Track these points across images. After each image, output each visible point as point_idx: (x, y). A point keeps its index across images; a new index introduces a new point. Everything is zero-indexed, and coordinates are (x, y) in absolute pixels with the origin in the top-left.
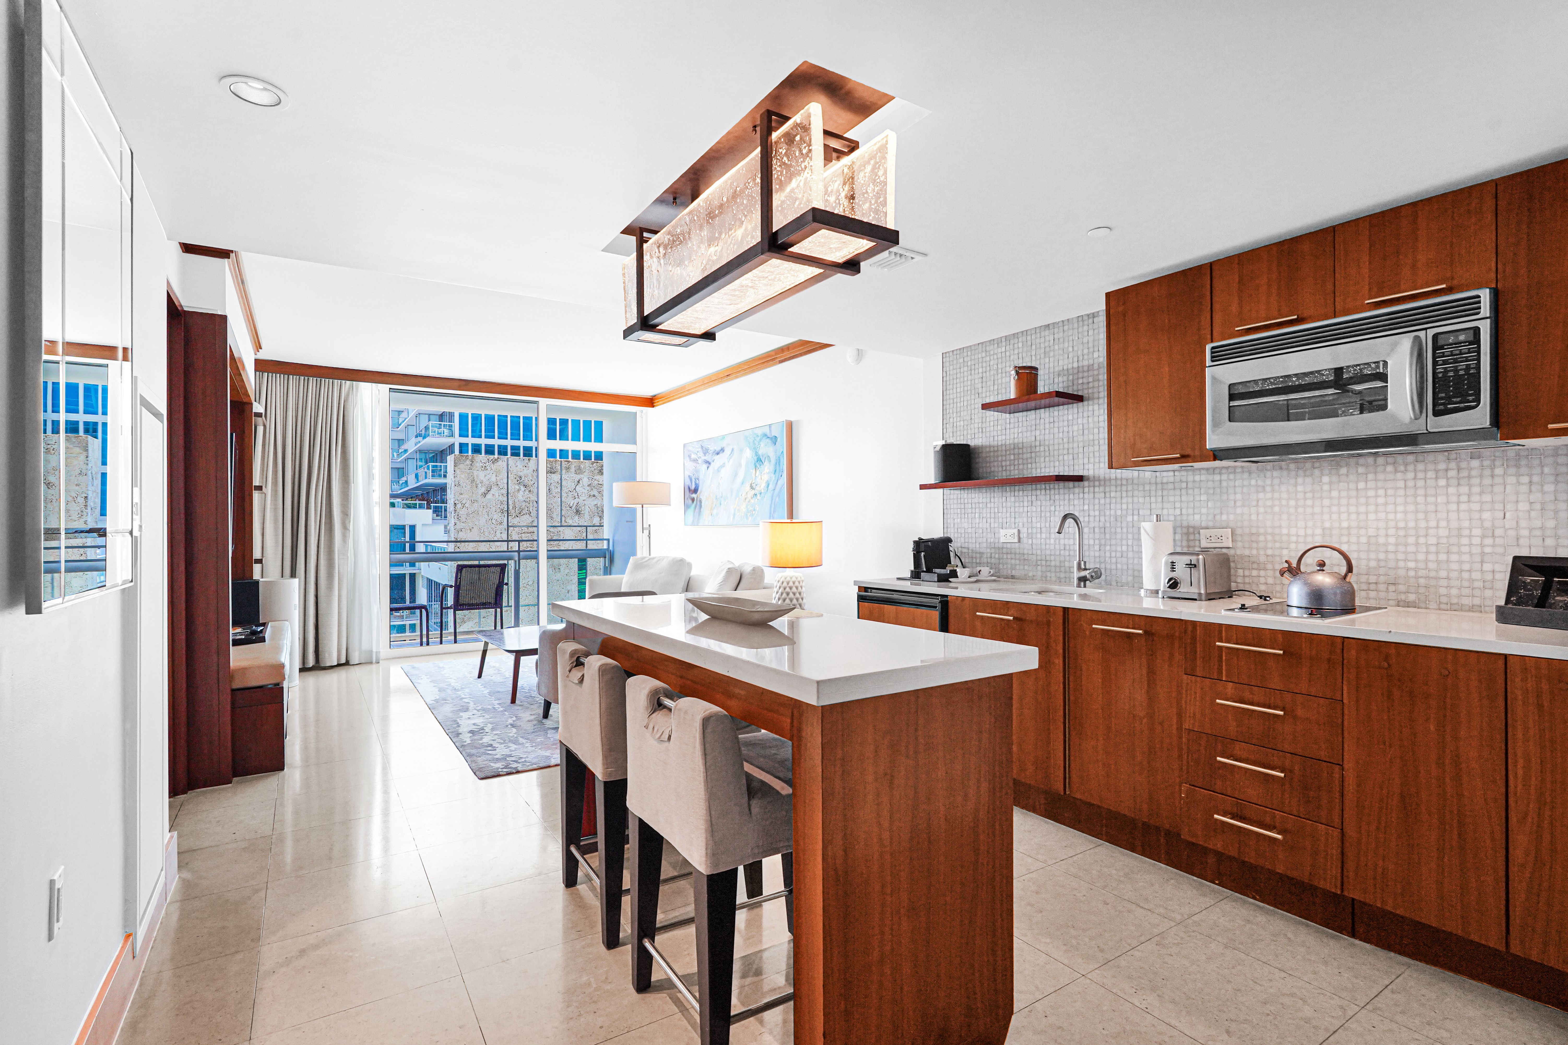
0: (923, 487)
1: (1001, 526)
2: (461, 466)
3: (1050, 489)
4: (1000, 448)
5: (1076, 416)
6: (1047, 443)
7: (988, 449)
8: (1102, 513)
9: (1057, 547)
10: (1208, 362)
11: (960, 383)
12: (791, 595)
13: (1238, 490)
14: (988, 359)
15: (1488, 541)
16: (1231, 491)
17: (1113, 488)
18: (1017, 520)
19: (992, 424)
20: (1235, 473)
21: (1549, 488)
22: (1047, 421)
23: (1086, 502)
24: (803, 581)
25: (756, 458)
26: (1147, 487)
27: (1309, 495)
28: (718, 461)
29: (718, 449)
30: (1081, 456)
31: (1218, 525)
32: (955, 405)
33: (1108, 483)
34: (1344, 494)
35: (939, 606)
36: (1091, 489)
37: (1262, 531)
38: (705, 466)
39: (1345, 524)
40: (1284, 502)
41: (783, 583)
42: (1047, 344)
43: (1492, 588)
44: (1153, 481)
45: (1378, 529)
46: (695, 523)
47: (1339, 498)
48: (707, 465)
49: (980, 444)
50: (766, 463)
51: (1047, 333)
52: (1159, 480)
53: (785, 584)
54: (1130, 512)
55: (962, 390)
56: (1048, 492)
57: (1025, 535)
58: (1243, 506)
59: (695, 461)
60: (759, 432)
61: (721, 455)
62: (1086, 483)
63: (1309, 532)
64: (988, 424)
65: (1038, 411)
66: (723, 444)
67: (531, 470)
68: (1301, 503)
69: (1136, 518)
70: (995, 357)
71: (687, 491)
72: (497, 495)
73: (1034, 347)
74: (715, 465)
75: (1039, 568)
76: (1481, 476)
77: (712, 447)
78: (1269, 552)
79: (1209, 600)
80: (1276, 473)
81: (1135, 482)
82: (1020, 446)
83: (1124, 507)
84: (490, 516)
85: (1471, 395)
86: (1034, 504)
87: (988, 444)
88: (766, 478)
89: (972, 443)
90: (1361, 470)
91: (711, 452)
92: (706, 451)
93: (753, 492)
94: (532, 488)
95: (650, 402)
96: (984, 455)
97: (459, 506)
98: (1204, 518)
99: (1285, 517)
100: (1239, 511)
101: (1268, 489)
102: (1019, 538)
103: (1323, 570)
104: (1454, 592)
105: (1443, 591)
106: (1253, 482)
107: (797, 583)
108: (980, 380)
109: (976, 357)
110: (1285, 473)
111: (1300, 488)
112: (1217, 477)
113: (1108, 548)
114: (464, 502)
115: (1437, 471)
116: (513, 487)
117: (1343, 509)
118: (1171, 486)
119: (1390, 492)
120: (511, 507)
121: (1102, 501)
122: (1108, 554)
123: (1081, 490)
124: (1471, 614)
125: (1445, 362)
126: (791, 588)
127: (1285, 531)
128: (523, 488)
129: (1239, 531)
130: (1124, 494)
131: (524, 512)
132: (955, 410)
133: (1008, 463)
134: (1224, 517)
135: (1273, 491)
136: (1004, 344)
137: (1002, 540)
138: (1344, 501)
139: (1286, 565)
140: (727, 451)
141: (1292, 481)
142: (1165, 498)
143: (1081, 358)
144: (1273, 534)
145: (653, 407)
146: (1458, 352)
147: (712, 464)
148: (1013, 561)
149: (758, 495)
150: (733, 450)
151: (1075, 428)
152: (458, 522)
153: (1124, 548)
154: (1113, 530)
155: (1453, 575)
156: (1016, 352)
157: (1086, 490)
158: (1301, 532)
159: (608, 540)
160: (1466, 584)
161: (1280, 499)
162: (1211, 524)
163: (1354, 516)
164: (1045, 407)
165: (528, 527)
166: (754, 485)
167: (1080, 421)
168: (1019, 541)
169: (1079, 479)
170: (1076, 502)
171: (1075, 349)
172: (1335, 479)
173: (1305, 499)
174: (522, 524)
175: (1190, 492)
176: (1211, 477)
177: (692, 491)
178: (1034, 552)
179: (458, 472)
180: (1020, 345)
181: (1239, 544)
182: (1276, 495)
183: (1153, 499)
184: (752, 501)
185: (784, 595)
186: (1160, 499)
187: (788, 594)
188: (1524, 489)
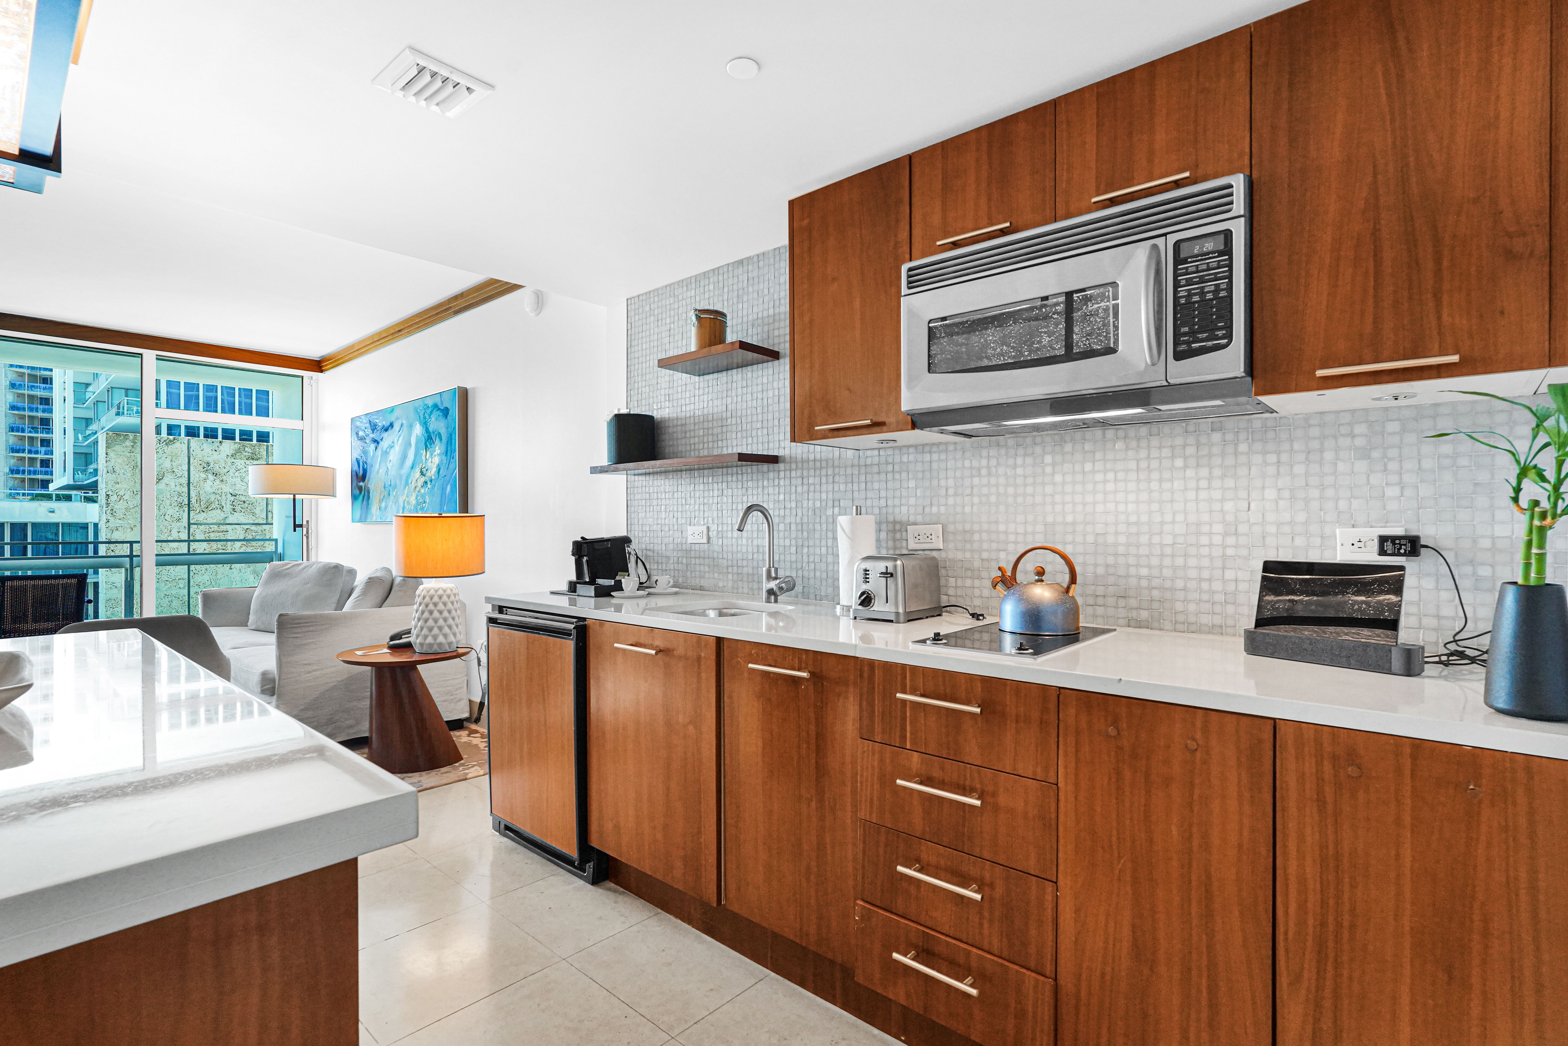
0: (594, 470)
1: (688, 523)
2: (117, 448)
3: (742, 474)
4: (688, 422)
5: (771, 378)
6: (739, 414)
7: (675, 422)
8: (799, 505)
9: (750, 550)
10: (904, 290)
11: (646, 337)
12: (436, 614)
13: (951, 474)
14: (676, 306)
15: (1231, 541)
16: (942, 475)
17: (812, 472)
18: (706, 514)
19: (679, 389)
20: (946, 451)
21: (1299, 469)
22: (740, 384)
23: (782, 490)
24: (455, 595)
25: (426, 435)
26: (849, 471)
27: (1030, 480)
28: (388, 439)
29: (387, 424)
30: (776, 430)
31: (927, 519)
32: (640, 365)
33: (805, 465)
34: (1069, 478)
35: (574, 632)
36: (788, 473)
37: (976, 527)
38: (373, 446)
39: (1069, 518)
40: (1001, 490)
41: (424, 598)
42: (740, 285)
43: (1234, 603)
44: (856, 462)
45: (1106, 524)
46: (363, 519)
47: (1064, 483)
48: (376, 444)
49: (667, 416)
50: (437, 441)
51: (740, 270)
52: (862, 462)
53: (427, 599)
54: (830, 504)
55: (648, 346)
56: (740, 477)
57: (713, 533)
58: (956, 495)
59: (362, 439)
60: (430, 402)
61: (390, 431)
62: (781, 466)
63: (1030, 528)
64: (675, 389)
65: (730, 372)
66: (392, 418)
67: (223, 455)
68: (1020, 490)
69: (836, 510)
70: (684, 302)
71: (355, 478)
72: (173, 484)
73: (726, 290)
74: (384, 445)
75: (730, 576)
76: (1223, 455)
77: (381, 422)
78: (985, 555)
79: (909, 621)
80: (993, 452)
81: (836, 463)
82: (710, 418)
83: (824, 496)
84: (162, 511)
85: (1221, 328)
87: (675, 415)
88: (436, 460)
89: (657, 415)
90: (1088, 446)
91: (379, 428)
92: (374, 427)
93: (423, 479)
94: (224, 478)
95: (317, 365)
96: (671, 430)
97: (113, 498)
98: (912, 511)
99: (1002, 508)
100: (951, 501)
101: (984, 472)
102: (709, 538)
103: (1042, 581)
104: (1192, 607)
105: (1179, 606)
106: (967, 463)
107: (445, 598)
108: (668, 333)
109: (664, 302)
110: (1003, 451)
111: (1019, 471)
112: (927, 457)
113: (805, 550)
114: (121, 493)
115: (1173, 447)
116: (197, 475)
117: (1068, 498)
118: (875, 469)
119: (1121, 475)
120: (193, 500)
121: (799, 489)
122: (805, 558)
123: (776, 475)
124: (1210, 637)
125: (1189, 282)
126: (435, 605)
127: (1002, 528)
128: (211, 477)
129: (951, 528)
130: (824, 480)
131: (213, 506)
132: (640, 372)
133: (697, 440)
134: (935, 510)
135: (989, 474)
136: (693, 285)
137: (690, 540)
138: (1068, 488)
139: (1000, 574)
140: (397, 427)
141: (1011, 462)
142: (869, 485)
143: (777, 303)
144: (989, 532)
145: (322, 371)
146: (1205, 267)
147: (381, 443)
148: (702, 568)
149: (429, 483)
150: (402, 425)
151: (770, 394)
152: (112, 519)
153: (824, 550)
154: (811, 526)
155: (1192, 585)
156: (707, 296)
157: (782, 474)
158: (1021, 529)
159: (276, 541)
160: (1205, 597)
161: (997, 486)
162: (919, 519)
163: (1079, 508)
164: (737, 367)
165: (219, 524)
166: (424, 470)
167: (775, 385)
168: (708, 543)
169: (774, 460)
170: (771, 490)
171: (772, 290)
172: (1058, 458)
173: (1025, 485)
174: (210, 521)
175: (897, 476)
176: (919, 457)
177: (360, 477)
178: (724, 555)
179: (112, 455)
180: (711, 287)
181: (951, 546)
182: (993, 480)
183: (856, 487)
184: (423, 491)
185: (426, 615)
186: (863, 486)
187: (431, 612)
188: (1272, 470)
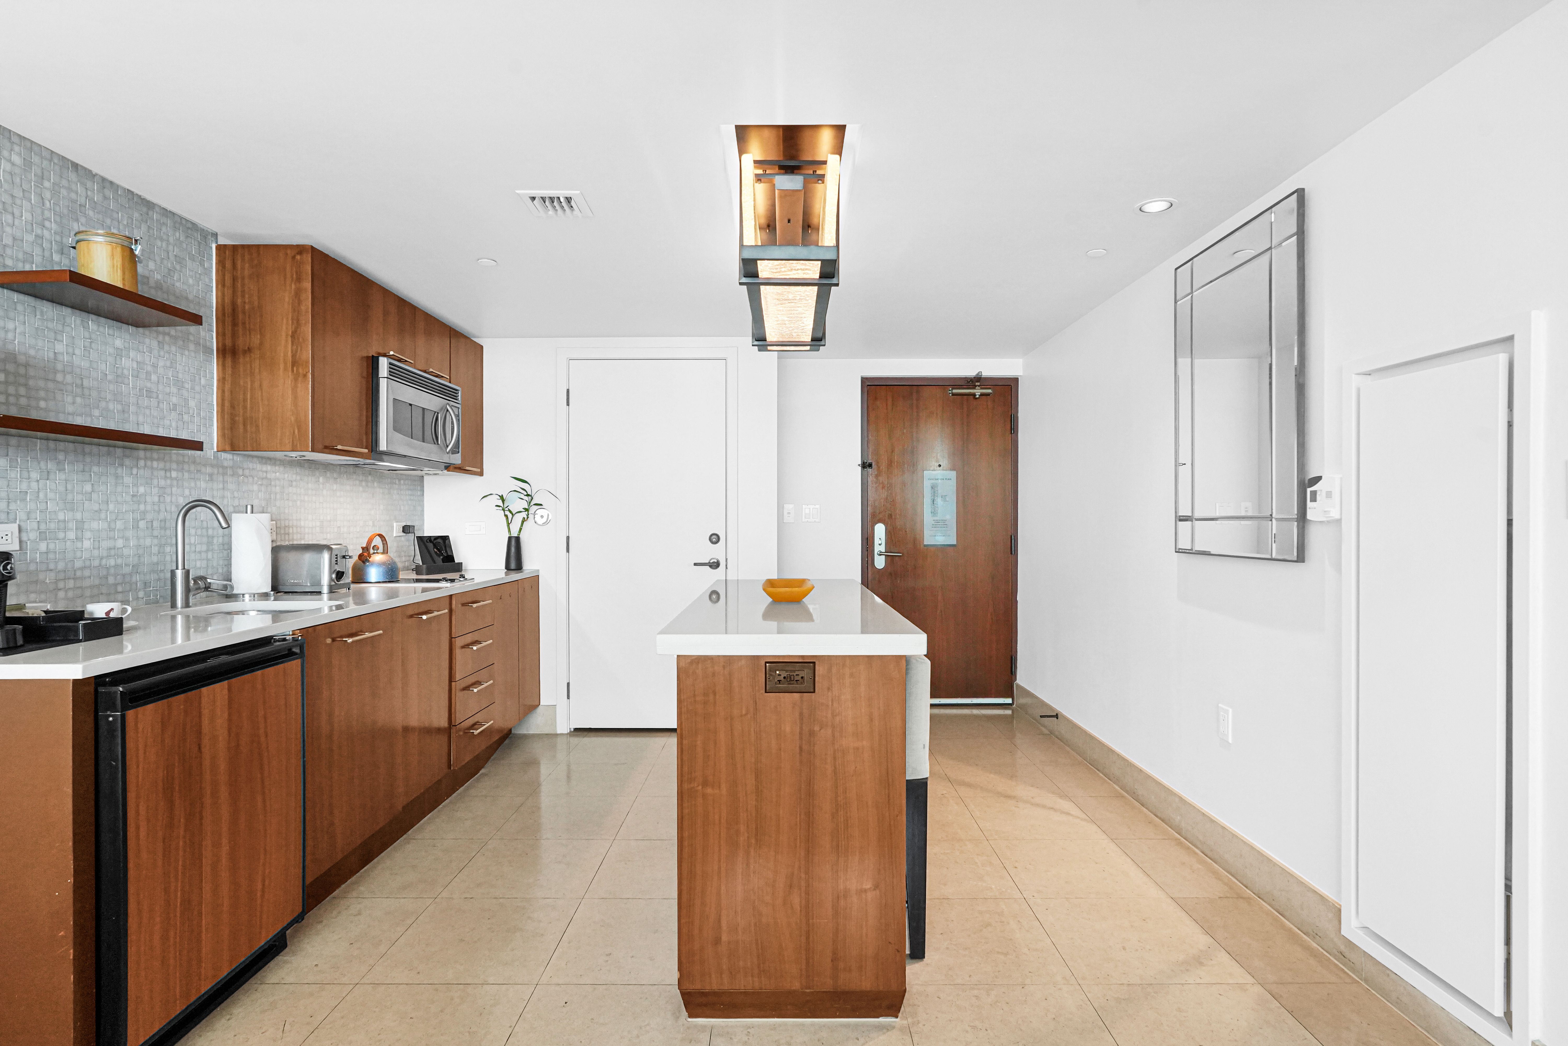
10: (385, 374)
18: (13, 506)
20: (275, 464)
22: (78, 333)
35: (297, 651)
57: (33, 535)
63: (314, 524)
86: (52, 476)
102: (21, 542)
103: (377, 552)
112: (265, 468)
168: (21, 549)
175: (246, 480)
176: (260, 466)
178: (52, 566)
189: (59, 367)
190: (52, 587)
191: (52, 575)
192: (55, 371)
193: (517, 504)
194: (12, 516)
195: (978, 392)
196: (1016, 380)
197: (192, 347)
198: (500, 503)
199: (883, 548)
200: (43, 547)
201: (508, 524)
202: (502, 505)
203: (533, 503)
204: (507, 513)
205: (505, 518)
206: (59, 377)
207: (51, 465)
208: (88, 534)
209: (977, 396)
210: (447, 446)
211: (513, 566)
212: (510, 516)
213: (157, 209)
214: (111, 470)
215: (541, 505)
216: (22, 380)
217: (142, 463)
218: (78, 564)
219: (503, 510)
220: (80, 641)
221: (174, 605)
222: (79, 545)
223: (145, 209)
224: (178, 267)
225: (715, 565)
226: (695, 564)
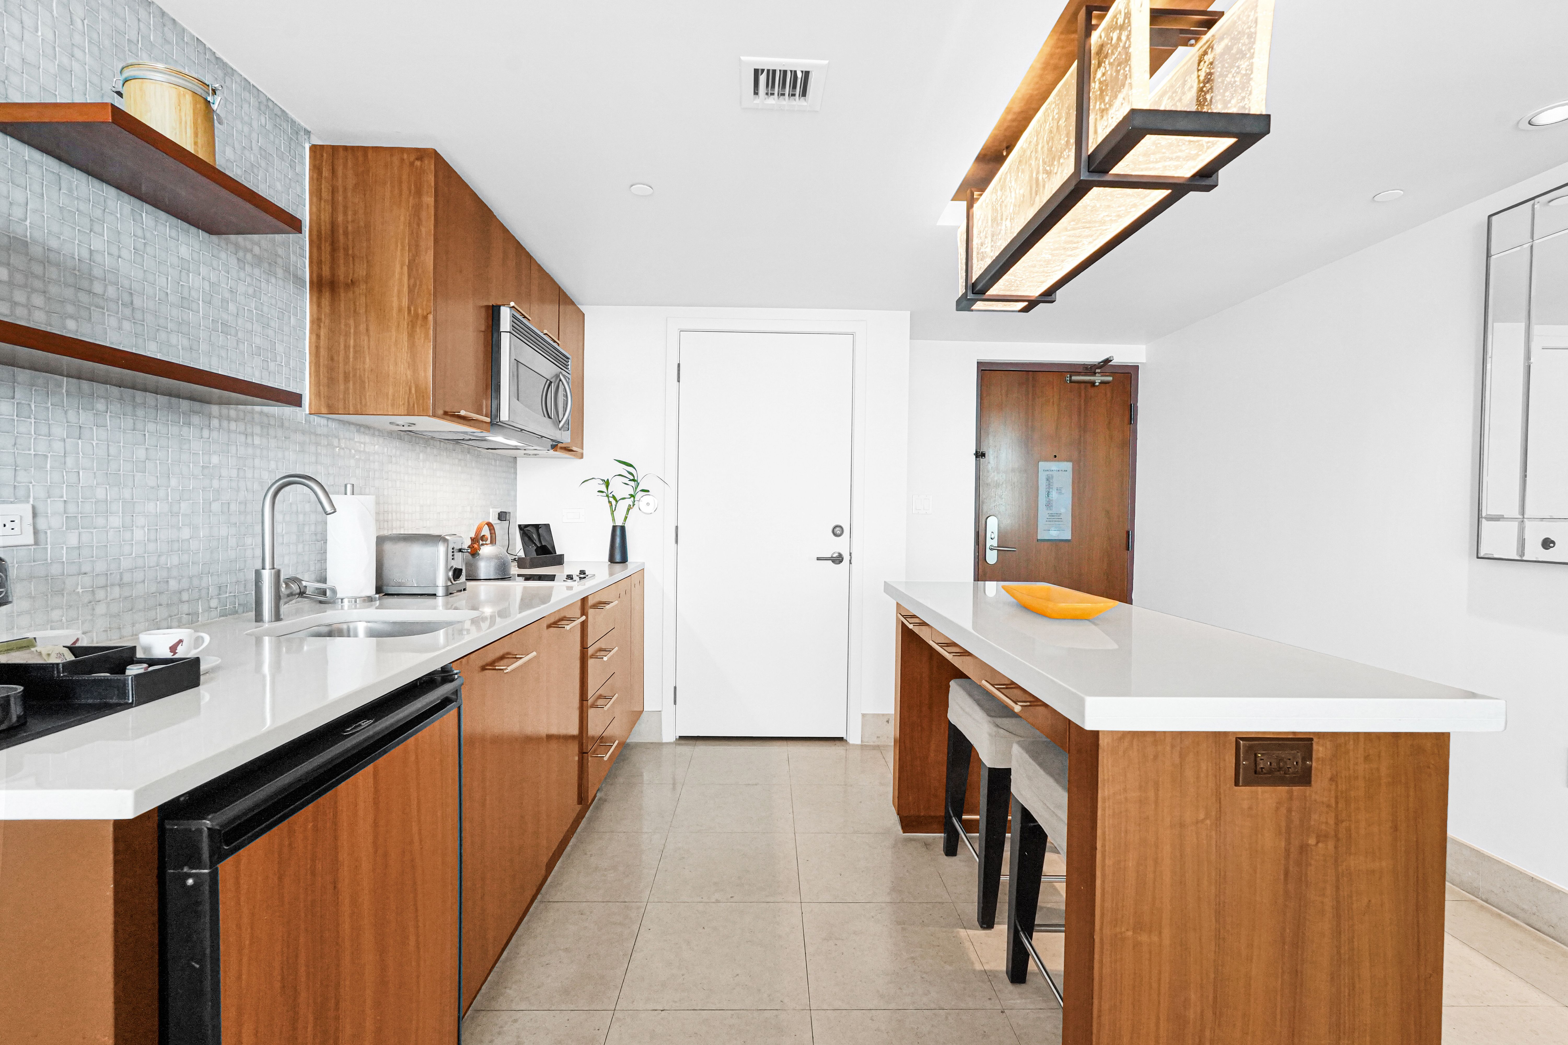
189: (97, 272)
190: (86, 598)
191: (87, 580)
192: (91, 278)
193: (620, 489)
194: (21, 493)
195: (1098, 379)
196: (1136, 368)
197: (280, 272)
198: (603, 488)
199: (995, 543)
200: (72, 539)
201: (612, 513)
202: (605, 490)
203: (640, 488)
204: (611, 499)
205: (608, 505)
206: (98, 288)
207: (85, 417)
208: (141, 521)
209: (1097, 384)
210: (560, 422)
211: (618, 558)
212: (614, 503)
213: (236, 77)
214: (174, 430)
215: (648, 491)
216: (38, 284)
217: (215, 422)
218: (126, 564)
219: (607, 496)
220: (130, 706)
221: (259, 618)
222: (128, 536)
223: (220, 73)
224: (263, 164)
225: (838, 559)
226: (818, 559)
